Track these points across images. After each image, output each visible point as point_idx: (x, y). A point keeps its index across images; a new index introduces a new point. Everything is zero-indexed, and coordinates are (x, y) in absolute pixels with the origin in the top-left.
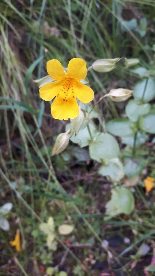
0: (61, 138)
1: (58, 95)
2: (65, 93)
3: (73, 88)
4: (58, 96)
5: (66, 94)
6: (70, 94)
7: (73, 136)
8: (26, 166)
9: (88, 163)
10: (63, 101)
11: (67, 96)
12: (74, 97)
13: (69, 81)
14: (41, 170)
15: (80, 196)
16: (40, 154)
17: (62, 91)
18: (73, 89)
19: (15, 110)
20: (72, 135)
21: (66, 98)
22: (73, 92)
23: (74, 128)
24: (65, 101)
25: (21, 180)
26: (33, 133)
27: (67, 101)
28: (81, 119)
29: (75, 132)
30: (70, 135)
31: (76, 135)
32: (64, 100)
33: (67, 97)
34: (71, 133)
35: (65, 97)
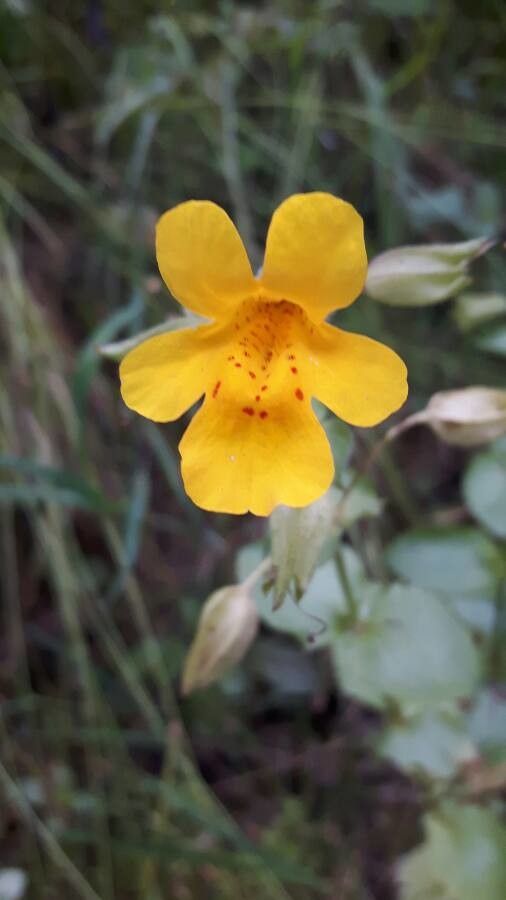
0: (220, 609)
1: (218, 385)
2: (253, 375)
3: (291, 351)
4: (216, 392)
5: (261, 379)
6: (278, 380)
7: (289, 600)
8: (78, 720)
9: (319, 702)
10: (247, 416)
11: (264, 388)
12: (299, 394)
13: (267, 328)
14: (136, 736)
15: (291, 835)
16: (129, 673)
17: (238, 365)
18: (292, 357)
19: (42, 507)
20: (282, 596)
21: (258, 398)
22: (294, 370)
23: (291, 562)
24: (256, 417)
25: (61, 774)
26: (103, 590)
27: (263, 415)
28: (320, 518)
29: (297, 582)
30: (271, 594)
31: (299, 594)
32: (249, 411)
33: (264, 396)
34: (280, 585)
35: (253, 397)
